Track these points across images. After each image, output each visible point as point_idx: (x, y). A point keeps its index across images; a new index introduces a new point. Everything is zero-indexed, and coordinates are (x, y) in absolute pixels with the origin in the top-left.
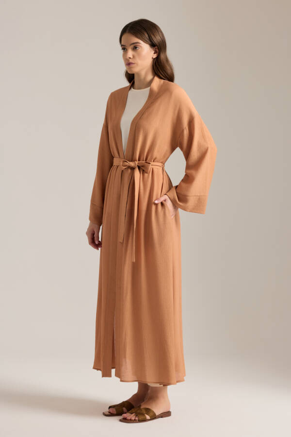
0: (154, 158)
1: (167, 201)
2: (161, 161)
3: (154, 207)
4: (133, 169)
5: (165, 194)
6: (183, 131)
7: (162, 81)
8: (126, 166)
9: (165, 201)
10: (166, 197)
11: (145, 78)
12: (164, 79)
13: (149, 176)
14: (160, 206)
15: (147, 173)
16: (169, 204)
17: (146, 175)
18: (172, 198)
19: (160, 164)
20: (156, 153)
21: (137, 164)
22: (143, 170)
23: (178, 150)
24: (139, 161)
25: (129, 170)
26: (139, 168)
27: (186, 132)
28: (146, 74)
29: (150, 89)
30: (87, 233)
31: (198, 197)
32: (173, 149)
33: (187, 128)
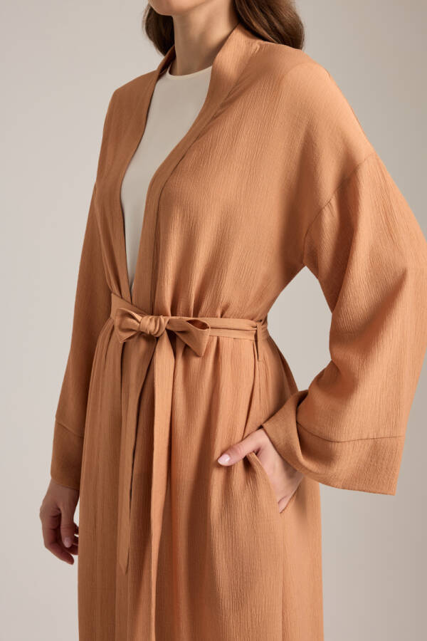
0: (222, 304)
1: (262, 454)
2: (249, 313)
3: (217, 478)
4: (152, 340)
5: (261, 427)
6: (319, 213)
7: (257, 43)
8: (131, 330)
9: (257, 452)
10: (260, 439)
11: (204, 35)
12: (264, 39)
13: (203, 365)
14: (239, 473)
15: (197, 356)
16: (271, 465)
17: (195, 361)
18: (281, 444)
19: (246, 324)
20: (229, 290)
21: (164, 324)
22: (186, 347)
23: (305, 275)
24: (174, 313)
25: (143, 345)
26: (172, 336)
27: (330, 218)
28: (210, 22)
29: (213, 72)
30: (42, 515)
31: (371, 442)
32: (288, 273)
33: (334, 202)
